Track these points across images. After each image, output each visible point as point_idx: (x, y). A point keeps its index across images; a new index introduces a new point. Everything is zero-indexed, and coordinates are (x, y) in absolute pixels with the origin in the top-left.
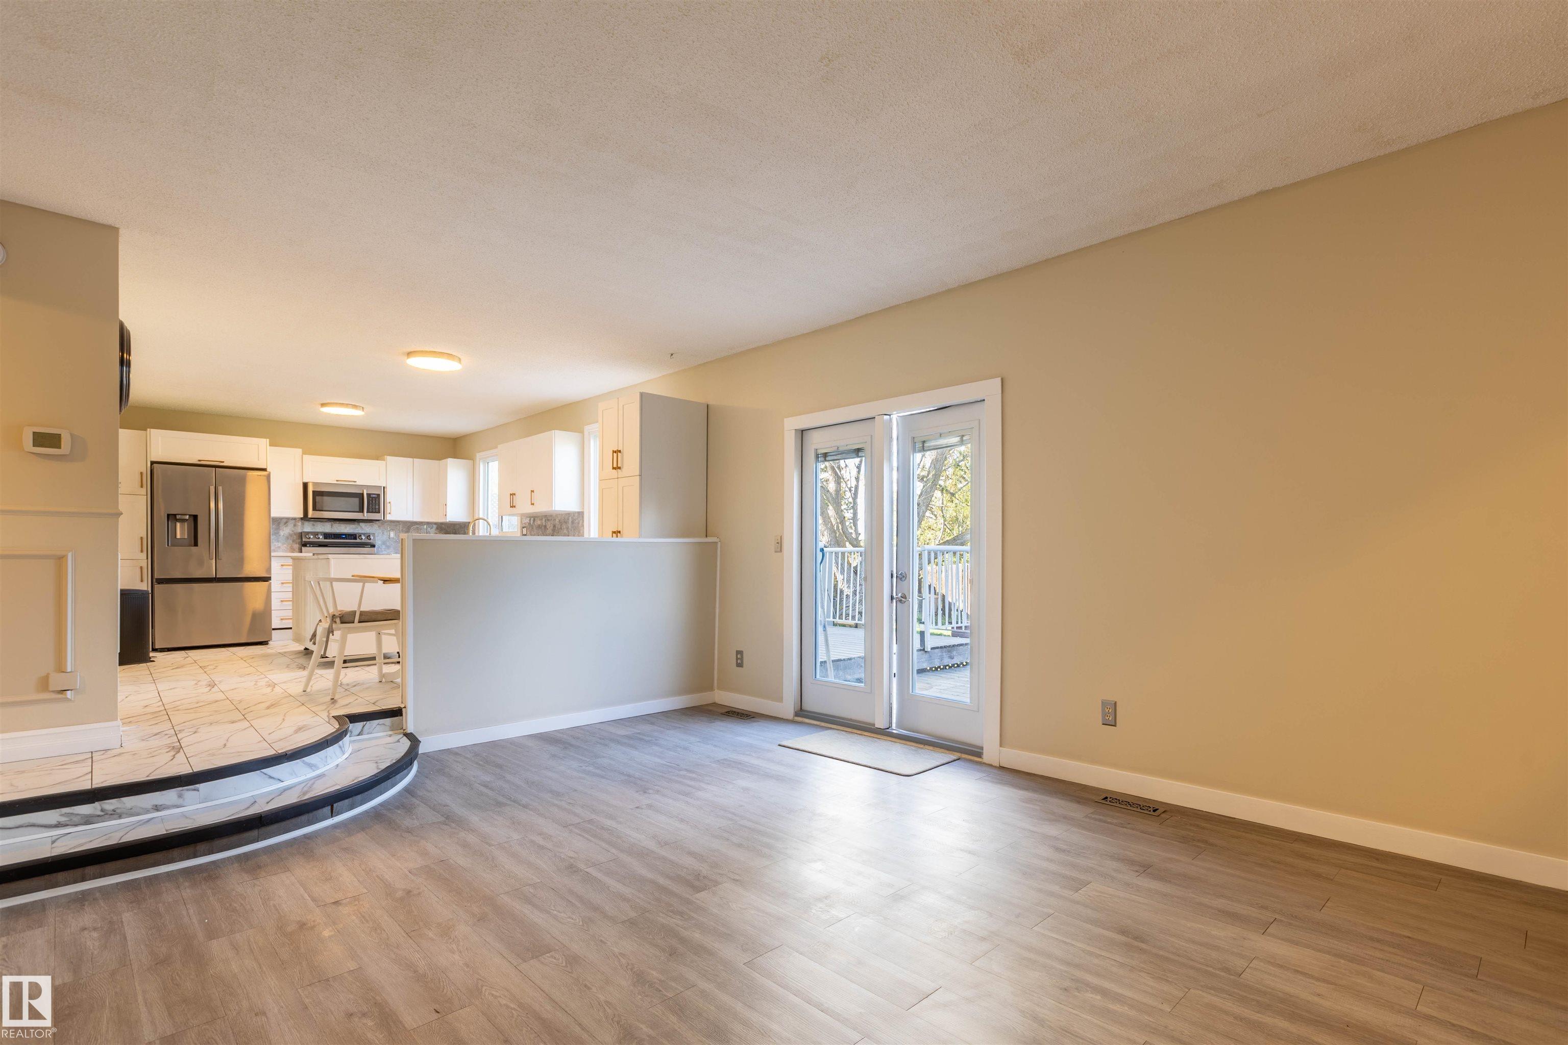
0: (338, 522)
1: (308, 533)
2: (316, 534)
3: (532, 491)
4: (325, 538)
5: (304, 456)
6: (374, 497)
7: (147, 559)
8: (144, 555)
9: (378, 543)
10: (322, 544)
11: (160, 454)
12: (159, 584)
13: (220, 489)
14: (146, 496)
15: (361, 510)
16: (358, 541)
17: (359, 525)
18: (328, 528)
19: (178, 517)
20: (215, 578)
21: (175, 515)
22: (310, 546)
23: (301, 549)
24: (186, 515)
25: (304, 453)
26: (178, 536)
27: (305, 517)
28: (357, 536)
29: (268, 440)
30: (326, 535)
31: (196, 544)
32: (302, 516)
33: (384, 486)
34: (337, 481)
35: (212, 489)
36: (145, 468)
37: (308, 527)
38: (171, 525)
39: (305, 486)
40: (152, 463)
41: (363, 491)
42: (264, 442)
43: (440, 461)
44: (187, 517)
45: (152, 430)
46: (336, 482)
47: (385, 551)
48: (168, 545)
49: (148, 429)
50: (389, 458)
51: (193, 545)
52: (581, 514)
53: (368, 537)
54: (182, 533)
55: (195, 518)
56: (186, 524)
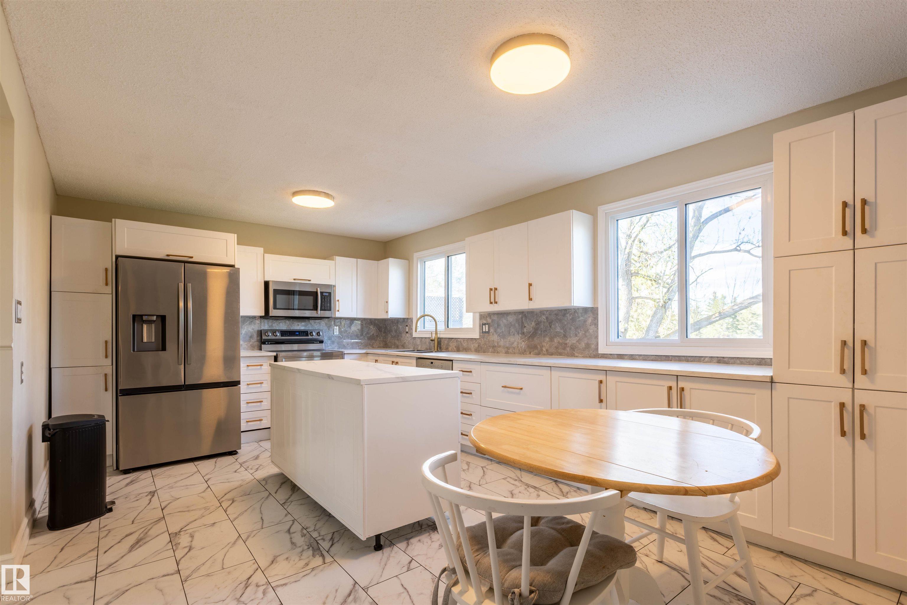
0: (292, 320)
1: (266, 331)
2: (274, 332)
3: (530, 285)
4: (282, 335)
5: (265, 255)
6: (326, 296)
7: (112, 365)
8: (109, 361)
9: (325, 339)
10: (280, 341)
11: (126, 247)
12: (124, 395)
13: (189, 286)
14: (111, 295)
15: (315, 308)
16: (310, 337)
17: (309, 322)
18: (284, 326)
19: (145, 318)
20: (184, 385)
21: (142, 316)
22: (268, 344)
23: (261, 346)
24: (153, 315)
25: (265, 252)
26: (145, 340)
27: (266, 315)
28: (309, 333)
29: (236, 235)
30: (284, 333)
31: (164, 349)
32: (264, 315)
33: (334, 284)
34: (294, 279)
35: (181, 285)
36: (109, 263)
37: (266, 325)
38: (137, 326)
39: (266, 284)
40: (117, 257)
41: (317, 289)
42: (232, 238)
43: (379, 262)
44: (155, 318)
45: (117, 220)
46: (293, 281)
47: (330, 346)
48: (134, 350)
49: (113, 220)
50: (338, 258)
51: (161, 349)
52: (593, 311)
53: (318, 334)
54: (149, 336)
55: (163, 318)
56: (153, 325)
